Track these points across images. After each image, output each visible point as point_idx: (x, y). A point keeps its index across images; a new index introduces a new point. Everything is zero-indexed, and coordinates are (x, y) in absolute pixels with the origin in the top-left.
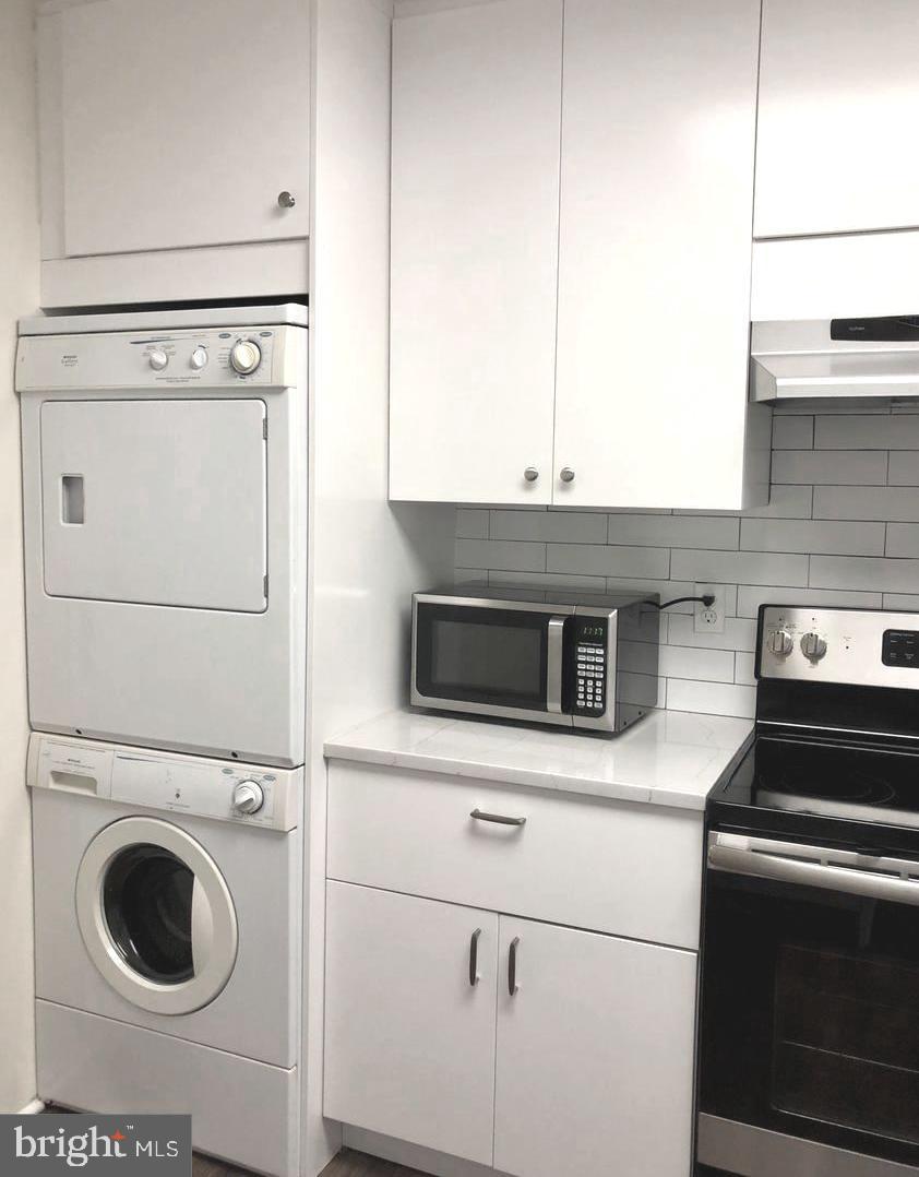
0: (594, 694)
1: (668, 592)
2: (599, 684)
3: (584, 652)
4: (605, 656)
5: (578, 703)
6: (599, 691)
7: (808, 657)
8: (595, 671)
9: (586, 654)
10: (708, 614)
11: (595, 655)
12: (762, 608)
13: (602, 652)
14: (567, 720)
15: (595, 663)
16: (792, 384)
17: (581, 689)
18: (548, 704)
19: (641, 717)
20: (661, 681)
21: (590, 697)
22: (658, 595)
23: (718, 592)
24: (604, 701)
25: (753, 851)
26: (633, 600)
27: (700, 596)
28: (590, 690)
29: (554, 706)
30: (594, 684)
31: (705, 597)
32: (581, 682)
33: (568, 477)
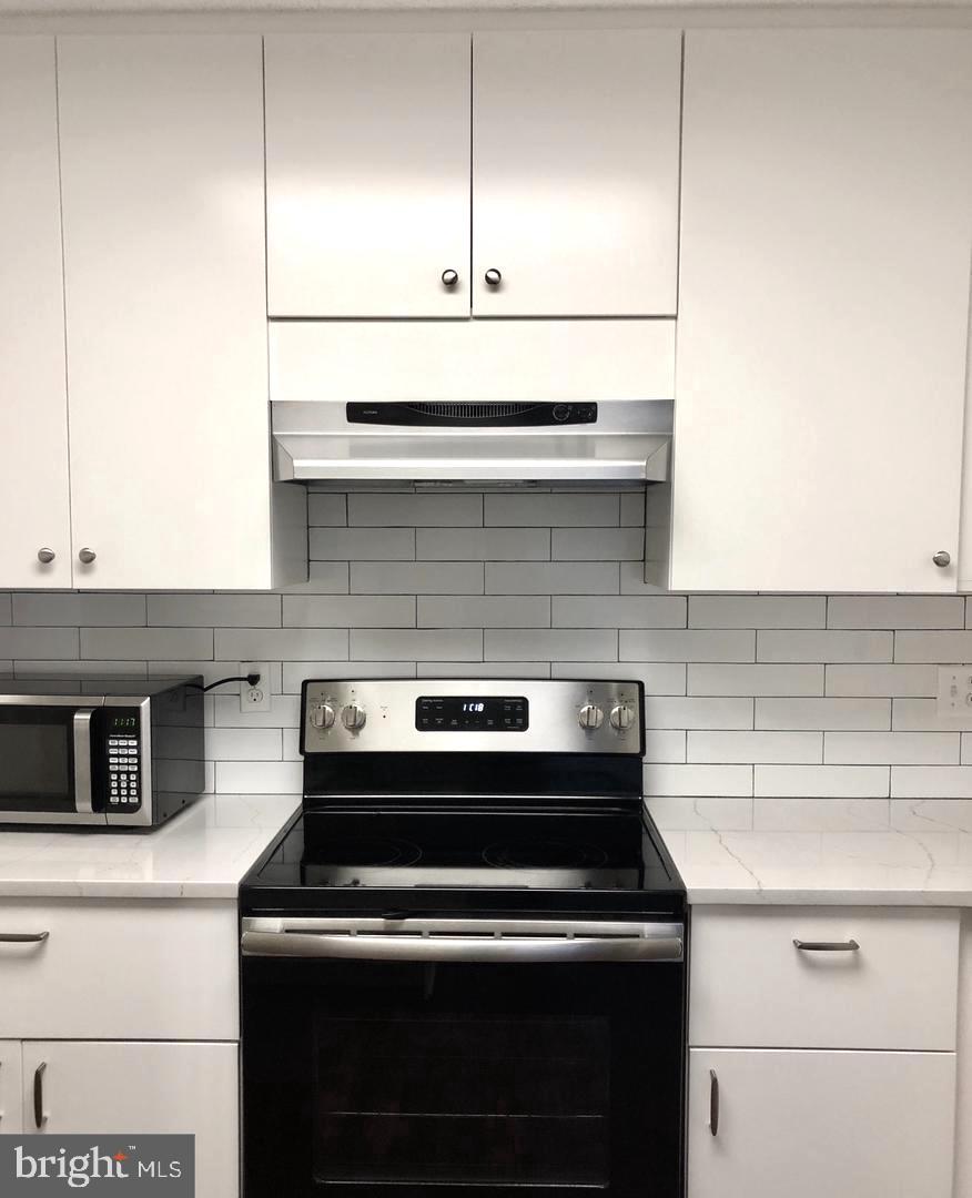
0: (128, 788)
1: (212, 673)
2: (133, 777)
3: (117, 745)
4: (138, 747)
5: (112, 799)
6: (133, 785)
7: (349, 729)
8: (128, 764)
9: (118, 747)
10: (255, 692)
11: (128, 747)
12: (305, 683)
13: (135, 743)
14: (100, 819)
15: (128, 756)
16: (308, 466)
17: (114, 784)
18: (77, 805)
19: (186, 805)
20: (209, 766)
21: (124, 792)
22: (201, 677)
23: (263, 670)
24: (139, 795)
25: (287, 931)
26: (174, 684)
27: (246, 676)
28: (124, 785)
29: (84, 805)
30: (128, 778)
31: (250, 676)
32: (114, 777)
33: (87, 558)
